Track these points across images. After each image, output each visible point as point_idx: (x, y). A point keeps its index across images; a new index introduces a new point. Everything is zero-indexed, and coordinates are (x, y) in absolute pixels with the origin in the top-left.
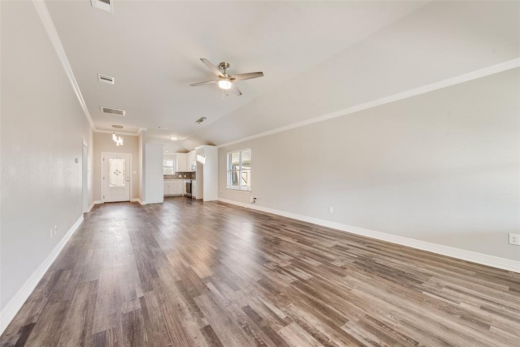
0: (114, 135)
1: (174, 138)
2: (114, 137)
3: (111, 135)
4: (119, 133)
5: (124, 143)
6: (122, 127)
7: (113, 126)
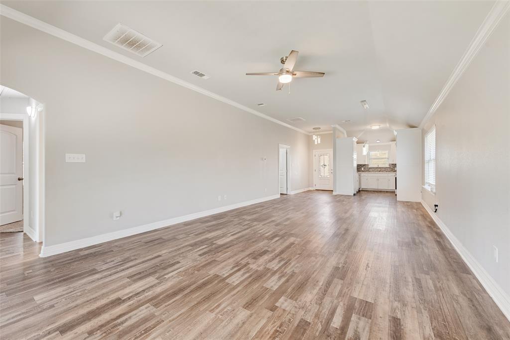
0: (314, 136)
1: (375, 127)
2: (314, 137)
3: (312, 136)
4: (318, 133)
5: (321, 142)
6: (320, 128)
7: (314, 129)
